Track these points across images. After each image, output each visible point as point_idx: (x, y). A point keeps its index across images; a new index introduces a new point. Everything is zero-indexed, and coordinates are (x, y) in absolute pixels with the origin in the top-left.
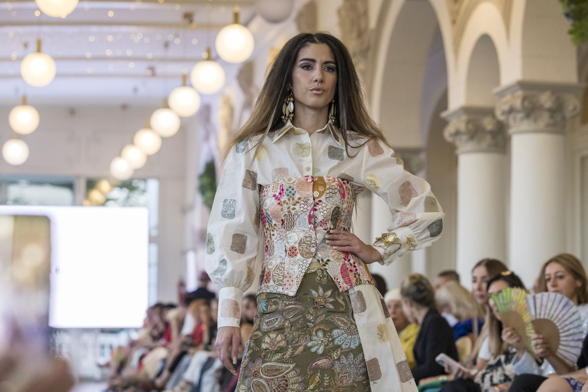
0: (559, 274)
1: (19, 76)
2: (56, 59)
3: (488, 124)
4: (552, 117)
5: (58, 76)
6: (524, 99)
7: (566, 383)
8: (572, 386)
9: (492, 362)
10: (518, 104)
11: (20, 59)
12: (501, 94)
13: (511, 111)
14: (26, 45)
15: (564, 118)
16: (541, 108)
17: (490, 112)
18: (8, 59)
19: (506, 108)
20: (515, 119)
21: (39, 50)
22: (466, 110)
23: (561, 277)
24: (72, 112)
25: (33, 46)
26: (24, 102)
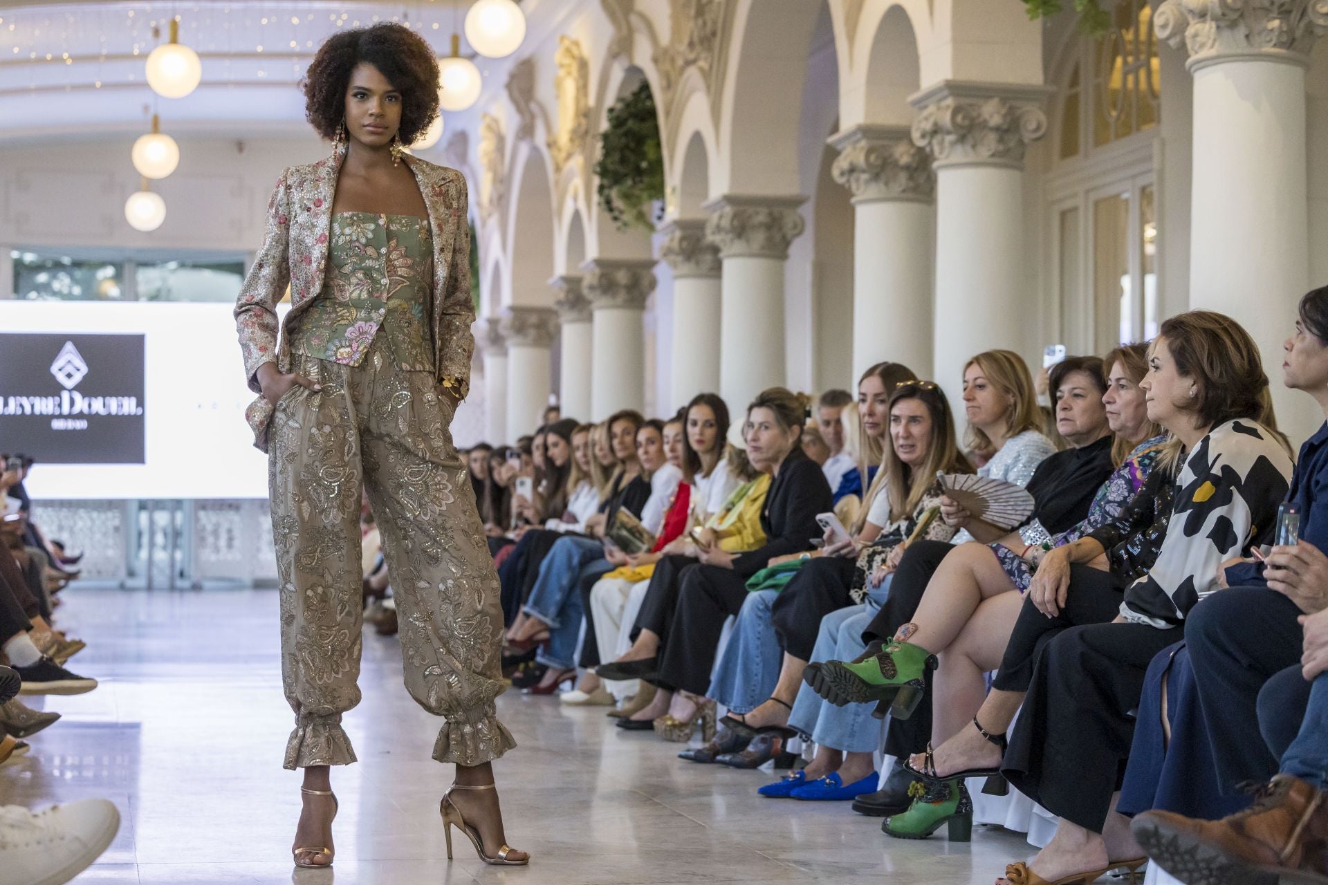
0: (979, 382)
1: (144, 85)
2: (202, 56)
3: (902, 154)
4: (1001, 140)
5: (203, 84)
6: (956, 111)
7: (991, 553)
8: (999, 558)
9: (888, 529)
10: (946, 119)
11: (144, 56)
12: (920, 104)
13: (936, 131)
14: (157, 32)
15: (1021, 143)
16: (984, 125)
17: (902, 134)
18: (129, 57)
19: (928, 126)
20: (941, 143)
21: (174, 40)
22: (866, 131)
23: (981, 387)
24: (240, 146)
25: (166, 34)
26: (156, 127)
